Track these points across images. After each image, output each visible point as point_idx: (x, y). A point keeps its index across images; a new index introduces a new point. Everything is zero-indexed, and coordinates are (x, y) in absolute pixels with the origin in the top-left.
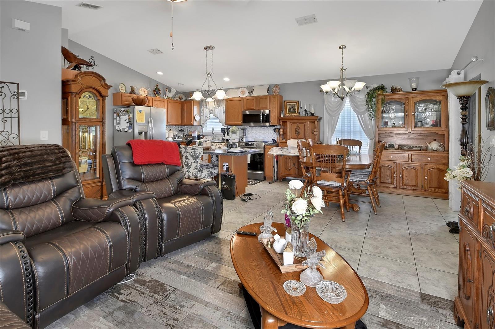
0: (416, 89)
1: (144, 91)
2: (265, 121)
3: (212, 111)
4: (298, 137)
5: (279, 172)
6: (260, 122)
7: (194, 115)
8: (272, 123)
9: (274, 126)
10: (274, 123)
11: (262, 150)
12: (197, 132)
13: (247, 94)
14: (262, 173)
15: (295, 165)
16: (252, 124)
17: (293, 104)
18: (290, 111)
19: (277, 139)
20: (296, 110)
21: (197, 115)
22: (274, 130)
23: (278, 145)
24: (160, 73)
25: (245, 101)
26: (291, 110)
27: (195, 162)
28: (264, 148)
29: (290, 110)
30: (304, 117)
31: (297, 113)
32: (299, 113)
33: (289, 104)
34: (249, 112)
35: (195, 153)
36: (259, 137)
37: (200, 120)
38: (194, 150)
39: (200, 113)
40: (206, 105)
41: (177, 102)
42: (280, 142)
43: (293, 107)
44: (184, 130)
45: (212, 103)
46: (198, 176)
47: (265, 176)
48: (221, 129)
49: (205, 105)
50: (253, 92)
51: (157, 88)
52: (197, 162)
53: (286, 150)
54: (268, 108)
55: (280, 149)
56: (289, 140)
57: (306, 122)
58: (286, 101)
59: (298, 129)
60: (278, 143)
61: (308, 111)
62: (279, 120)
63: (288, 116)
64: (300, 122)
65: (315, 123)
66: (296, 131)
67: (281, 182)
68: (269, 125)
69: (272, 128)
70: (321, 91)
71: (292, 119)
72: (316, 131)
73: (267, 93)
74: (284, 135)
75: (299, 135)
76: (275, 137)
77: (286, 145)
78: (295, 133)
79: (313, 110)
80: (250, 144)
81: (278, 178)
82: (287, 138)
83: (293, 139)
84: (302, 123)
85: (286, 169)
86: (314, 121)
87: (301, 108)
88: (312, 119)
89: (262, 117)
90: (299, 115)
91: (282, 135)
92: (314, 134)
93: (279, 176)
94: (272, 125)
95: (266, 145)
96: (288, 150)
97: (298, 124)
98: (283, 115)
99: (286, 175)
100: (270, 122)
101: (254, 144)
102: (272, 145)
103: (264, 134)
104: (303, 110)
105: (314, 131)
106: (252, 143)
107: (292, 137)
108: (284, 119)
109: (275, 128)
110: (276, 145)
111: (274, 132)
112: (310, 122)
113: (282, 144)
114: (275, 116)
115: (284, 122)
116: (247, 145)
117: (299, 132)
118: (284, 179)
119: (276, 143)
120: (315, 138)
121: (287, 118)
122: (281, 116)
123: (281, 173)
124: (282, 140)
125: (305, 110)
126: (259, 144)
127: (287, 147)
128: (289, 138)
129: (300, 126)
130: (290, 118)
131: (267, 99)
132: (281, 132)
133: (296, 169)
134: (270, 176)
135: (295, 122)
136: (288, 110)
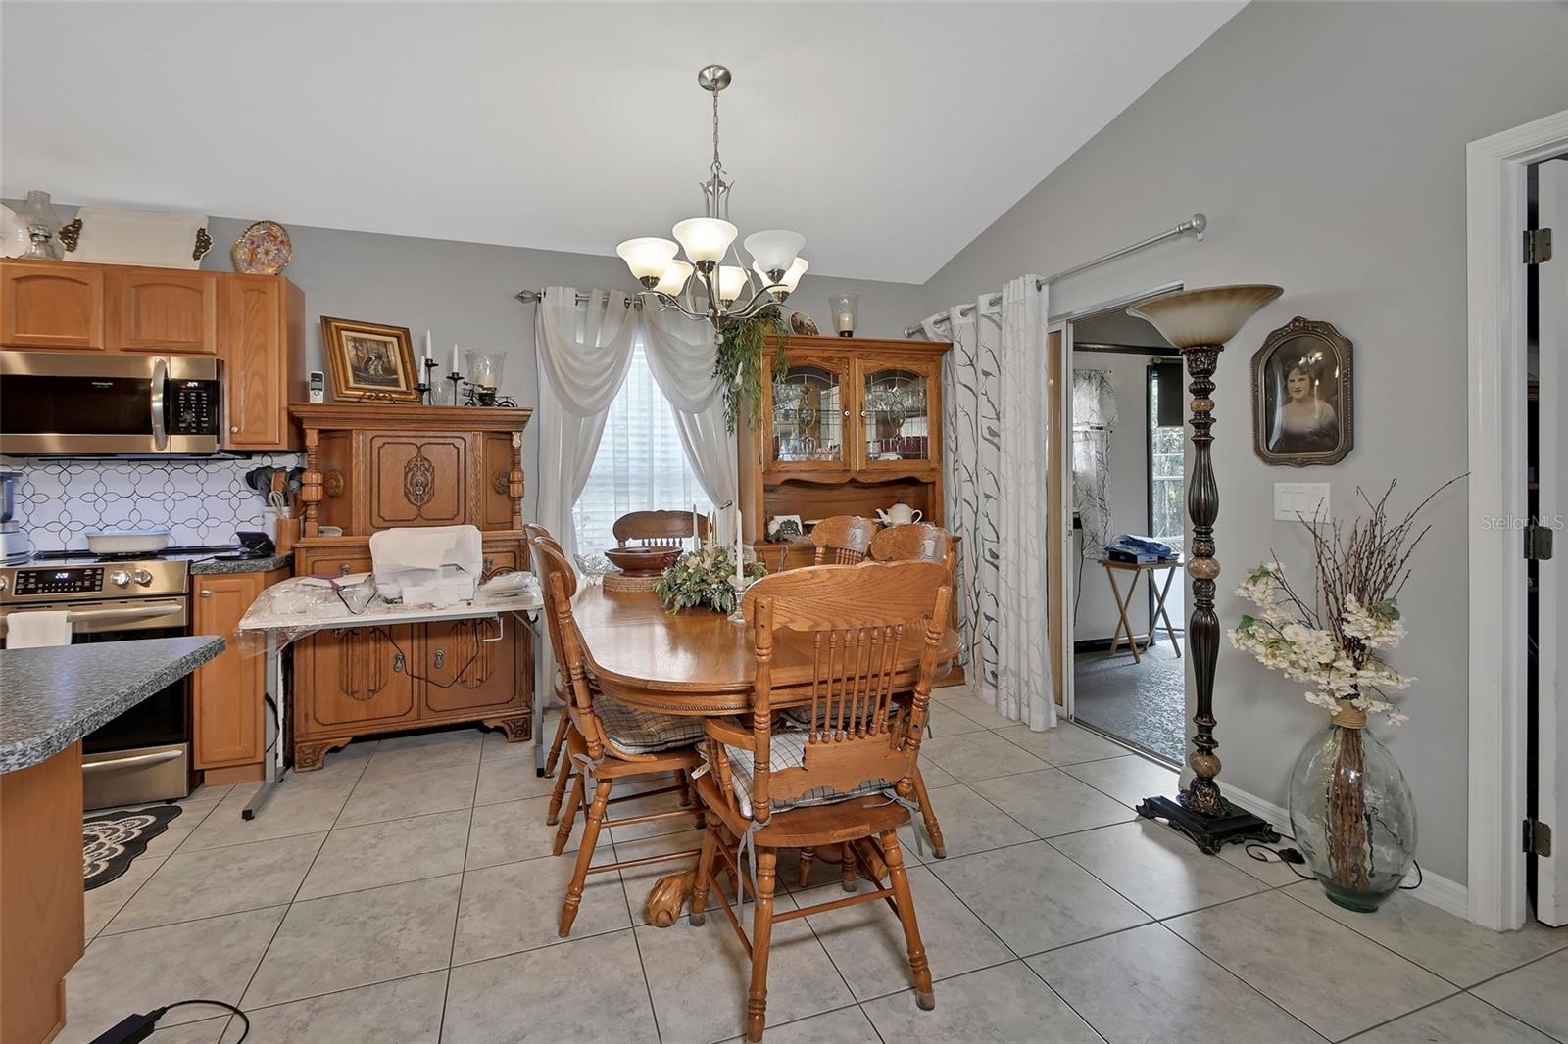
0: (850, 333)
4: (420, 515)
6: (147, 429)
8: (239, 439)
9: (248, 455)
10: (260, 438)
13: (24, 246)
14: (177, 754)
15: (408, 662)
16: (52, 441)
19: (279, 532)
22: (251, 479)
23: (289, 569)
26: (372, 371)
28: (188, 594)
29: (366, 370)
31: (403, 388)
32: (421, 390)
33: (354, 339)
36: (125, 524)
42: (308, 549)
43: (379, 357)
47: (198, 766)
50: (75, 239)
53: (365, 591)
54: (205, 349)
55: (327, 588)
56: (376, 535)
57: (468, 436)
58: (333, 323)
59: (423, 469)
60: (293, 555)
61: (467, 384)
62: (296, 424)
63: (358, 402)
64: (431, 434)
65: (511, 440)
66: (408, 481)
67: (317, 775)
68: (217, 446)
69: (235, 469)
70: (521, 297)
71: (381, 419)
72: (521, 481)
73: (196, 257)
74: (334, 503)
75: (428, 501)
76: (261, 516)
77: (365, 560)
78: (406, 494)
79: (487, 380)
80: (65, 575)
81: (296, 758)
82: (359, 519)
83: (392, 524)
84: (441, 440)
85: (347, 693)
86: (510, 433)
87: (430, 365)
88: (500, 422)
89: (165, 400)
90: (421, 401)
91: (318, 503)
92: (505, 495)
93: (303, 739)
94: (234, 448)
95: (208, 571)
96: (380, 592)
97: (419, 448)
98: (322, 393)
99: (349, 725)
100: (227, 434)
101: (99, 572)
102: (254, 569)
103: (169, 504)
104: (439, 376)
105: (509, 482)
106: (85, 570)
107: (385, 513)
108: (332, 415)
109: (258, 469)
110: (279, 569)
111: (251, 489)
112: (486, 437)
113: (331, 558)
114: (263, 397)
115: (329, 434)
116: (32, 586)
117: (429, 487)
118: (336, 750)
119: (274, 552)
120: (514, 513)
121: (353, 410)
122: (306, 398)
123: (311, 721)
124: (322, 532)
125: (455, 378)
126: (121, 568)
127: (371, 570)
128: (377, 521)
129: (434, 453)
130: (373, 411)
131: (201, 292)
132: (314, 488)
133: (416, 680)
134: (242, 758)
135: (401, 433)
136: (354, 369)
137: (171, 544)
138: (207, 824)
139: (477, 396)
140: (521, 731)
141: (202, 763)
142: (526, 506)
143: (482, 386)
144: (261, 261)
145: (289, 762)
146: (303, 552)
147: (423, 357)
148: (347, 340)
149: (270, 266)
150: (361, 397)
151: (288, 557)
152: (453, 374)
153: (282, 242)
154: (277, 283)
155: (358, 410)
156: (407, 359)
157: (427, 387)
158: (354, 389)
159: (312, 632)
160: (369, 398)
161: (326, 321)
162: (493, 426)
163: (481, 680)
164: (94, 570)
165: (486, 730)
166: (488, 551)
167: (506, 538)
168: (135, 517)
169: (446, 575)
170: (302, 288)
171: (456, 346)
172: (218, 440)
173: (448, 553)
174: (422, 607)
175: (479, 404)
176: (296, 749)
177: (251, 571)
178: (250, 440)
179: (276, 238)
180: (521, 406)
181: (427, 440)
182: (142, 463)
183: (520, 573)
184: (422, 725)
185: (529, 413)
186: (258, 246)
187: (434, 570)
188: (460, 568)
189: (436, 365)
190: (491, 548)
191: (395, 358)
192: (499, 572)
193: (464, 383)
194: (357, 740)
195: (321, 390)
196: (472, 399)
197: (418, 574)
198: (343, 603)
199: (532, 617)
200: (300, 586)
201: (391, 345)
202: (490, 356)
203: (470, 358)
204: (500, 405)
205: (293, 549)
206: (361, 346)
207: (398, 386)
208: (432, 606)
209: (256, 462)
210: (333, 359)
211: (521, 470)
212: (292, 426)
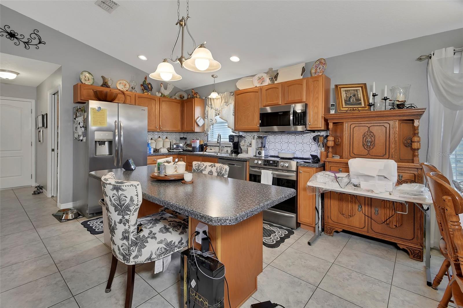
1: (124, 85)
2: (298, 122)
3: (218, 112)
4: (369, 153)
5: (326, 218)
6: (289, 125)
7: (196, 118)
8: (311, 126)
9: (314, 131)
10: (316, 126)
11: (294, 174)
12: (198, 141)
13: (267, 82)
14: (293, 215)
16: (276, 128)
17: (354, 90)
18: (347, 102)
19: (321, 156)
20: (360, 100)
21: (199, 118)
22: (315, 139)
23: (323, 168)
24: (143, 58)
25: (264, 91)
26: (351, 101)
27: (121, 220)
28: (297, 171)
29: (349, 100)
30: (384, 111)
31: (363, 105)
32: (370, 105)
33: (346, 91)
34: (271, 109)
35: (119, 199)
36: (286, 150)
37: (204, 125)
38: (117, 191)
39: (204, 116)
40: (211, 105)
41: (175, 101)
42: (329, 162)
43: (354, 96)
44: (186, 138)
45: (218, 100)
46: (131, 257)
48: (228, 137)
49: (210, 103)
50: (277, 78)
51: (145, 81)
52: (128, 221)
53: (346, 180)
54: (303, 101)
55: (333, 177)
56: (351, 160)
57: (391, 122)
58: (339, 86)
59: (370, 136)
60: (325, 163)
61: (391, 101)
62: (326, 121)
63: (346, 112)
64: (374, 122)
65: (413, 123)
66: (364, 140)
67: (330, 238)
68: (305, 129)
69: (311, 135)
70: (420, 59)
71: (354, 118)
72: (419, 142)
73: (302, 75)
74: (337, 148)
75: (373, 148)
76: (316, 150)
77: (346, 169)
78: (363, 145)
79: (401, 98)
80: (272, 162)
81: (325, 229)
82: (346, 153)
83: (357, 156)
84: (379, 124)
85: (341, 213)
86: (413, 120)
87: (374, 95)
88: (407, 116)
89: (293, 116)
90: (370, 110)
91: (332, 147)
92: (409, 148)
93: (327, 224)
94: (310, 129)
95: (301, 165)
96: (352, 181)
97: (369, 128)
98: (334, 110)
99: (341, 225)
100: (308, 125)
101: (278, 162)
102: (313, 167)
103: (295, 145)
104: (378, 99)
105: (412, 142)
106: (275, 161)
107: (355, 152)
108: (337, 117)
109: (316, 135)
110: (320, 167)
111: (314, 142)
112: (400, 122)
113: (336, 166)
114: (317, 113)
115: (336, 124)
116: (266, 164)
117: (373, 143)
118: (337, 232)
119: (320, 162)
120: (414, 156)
121: (344, 115)
122: (329, 112)
123: (329, 219)
124: (333, 157)
125: (385, 99)
126: (287, 162)
127: (349, 172)
128: (352, 155)
129: (375, 130)
130: (351, 115)
131: (302, 85)
132: (331, 142)
133: (366, 217)
134: (309, 224)
135: (362, 122)
136: (345, 101)
137: (295, 156)
138: (299, 241)
139: (396, 105)
140: (418, 256)
141: (299, 221)
142: (421, 154)
143: (398, 101)
144: (318, 72)
145: (323, 230)
146: (327, 163)
147: (371, 92)
148: (343, 91)
149: (320, 72)
150: (348, 110)
151: (323, 164)
152: (385, 97)
153: (324, 64)
154: (322, 77)
155: (346, 115)
156: (365, 95)
157: (373, 104)
158: (344, 108)
159: (328, 191)
160: (350, 110)
161: (336, 86)
162: (405, 117)
163: (396, 226)
164: (277, 161)
165: (398, 248)
166: (400, 171)
167: (410, 167)
168: (288, 148)
169: (379, 180)
170: (330, 78)
171: (386, 86)
172: (305, 127)
173: (380, 170)
174: (368, 191)
175: (397, 109)
176: (325, 227)
177: (312, 167)
178: (314, 127)
179: (322, 63)
180: (418, 108)
181: (372, 125)
182: (290, 134)
183: (418, 184)
184: (369, 235)
185: (424, 110)
186: (318, 67)
187: (374, 177)
188: (386, 178)
189: (377, 95)
190: (402, 170)
191: (360, 95)
192: (406, 182)
193: (390, 100)
194: (344, 231)
195: (334, 109)
196: (393, 107)
197: (368, 177)
198: (338, 183)
199: (425, 207)
200: (325, 174)
201: (359, 91)
202: (403, 88)
203: (392, 90)
204: (408, 108)
205: (325, 161)
206: (348, 92)
207: (361, 105)
208: (372, 191)
209: (316, 134)
210: (338, 98)
211: (419, 137)
212: (325, 122)
